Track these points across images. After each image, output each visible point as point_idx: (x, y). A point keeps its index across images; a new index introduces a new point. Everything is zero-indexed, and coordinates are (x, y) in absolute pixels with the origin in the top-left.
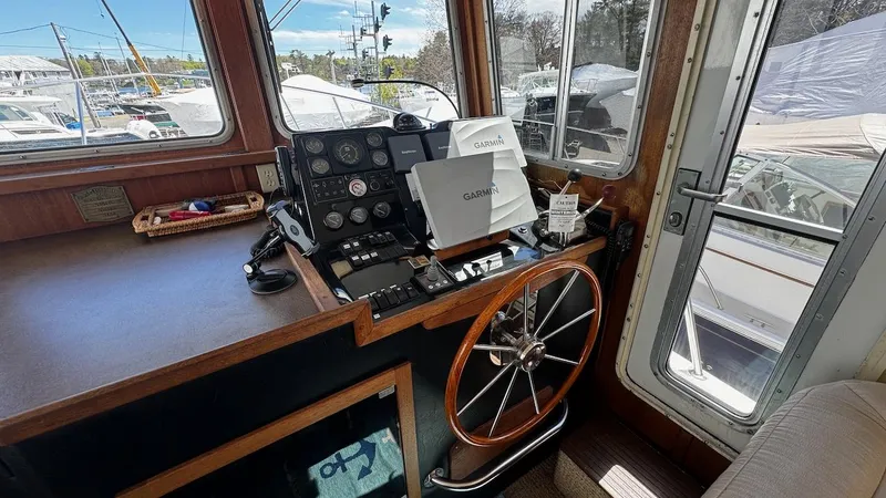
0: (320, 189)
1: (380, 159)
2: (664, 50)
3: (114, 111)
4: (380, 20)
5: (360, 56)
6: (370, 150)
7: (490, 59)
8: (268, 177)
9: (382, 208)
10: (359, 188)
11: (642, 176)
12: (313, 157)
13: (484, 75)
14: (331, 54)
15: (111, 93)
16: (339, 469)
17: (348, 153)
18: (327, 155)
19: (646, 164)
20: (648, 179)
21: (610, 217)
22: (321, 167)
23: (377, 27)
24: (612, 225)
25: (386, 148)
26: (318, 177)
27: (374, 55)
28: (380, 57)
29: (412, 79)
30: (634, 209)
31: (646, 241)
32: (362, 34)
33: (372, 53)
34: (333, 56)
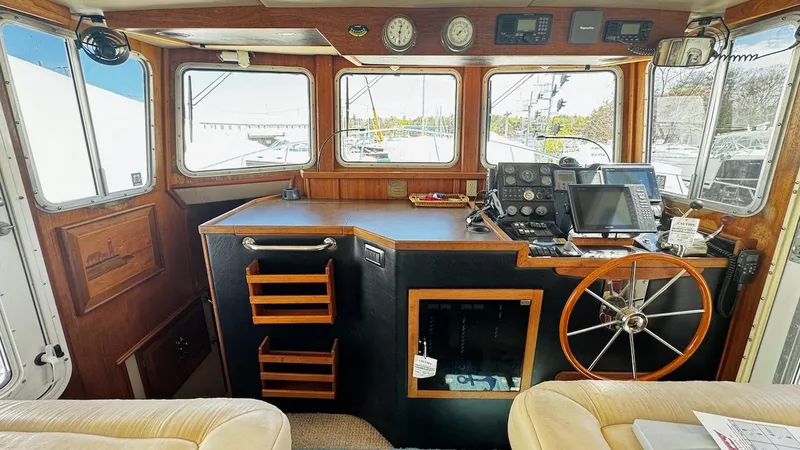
0: (508, 193)
1: (547, 181)
2: (794, 121)
3: (354, 150)
4: (558, 86)
5: (533, 115)
6: (541, 175)
7: (645, 123)
8: (471, 187)
9: (542, 210)
10: (529, 195)
11: (770, 215)
12: (508, 175)
13: (638, 136)
14: (508, 114)
15: (355, 140)
16: (469, 382)
17: (528, 176)
18: (516, 175)
19: (776, 206)
20: (776, 217)
21: (734, 246)
22: (511, 181)
23: (554, 92)
24: (736, 252)
25: (552, 176)
26: (508, 186)
27: (546, 115)
28: (552, 116)
29: (580, 136)
30: (762, 242)
31: (772, 269)
32: (539, 98)
33: (545, 114)
34: (510, 116)
